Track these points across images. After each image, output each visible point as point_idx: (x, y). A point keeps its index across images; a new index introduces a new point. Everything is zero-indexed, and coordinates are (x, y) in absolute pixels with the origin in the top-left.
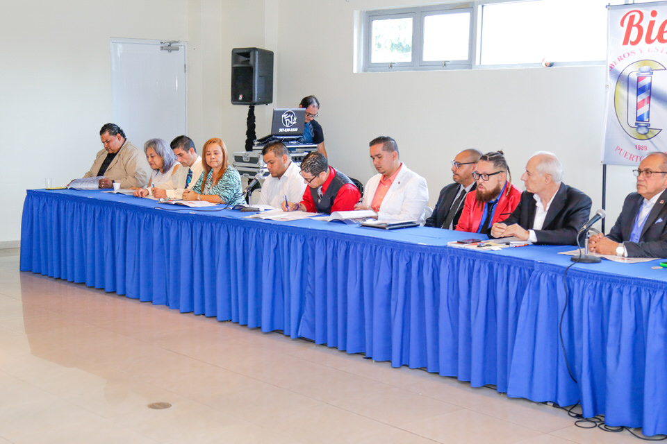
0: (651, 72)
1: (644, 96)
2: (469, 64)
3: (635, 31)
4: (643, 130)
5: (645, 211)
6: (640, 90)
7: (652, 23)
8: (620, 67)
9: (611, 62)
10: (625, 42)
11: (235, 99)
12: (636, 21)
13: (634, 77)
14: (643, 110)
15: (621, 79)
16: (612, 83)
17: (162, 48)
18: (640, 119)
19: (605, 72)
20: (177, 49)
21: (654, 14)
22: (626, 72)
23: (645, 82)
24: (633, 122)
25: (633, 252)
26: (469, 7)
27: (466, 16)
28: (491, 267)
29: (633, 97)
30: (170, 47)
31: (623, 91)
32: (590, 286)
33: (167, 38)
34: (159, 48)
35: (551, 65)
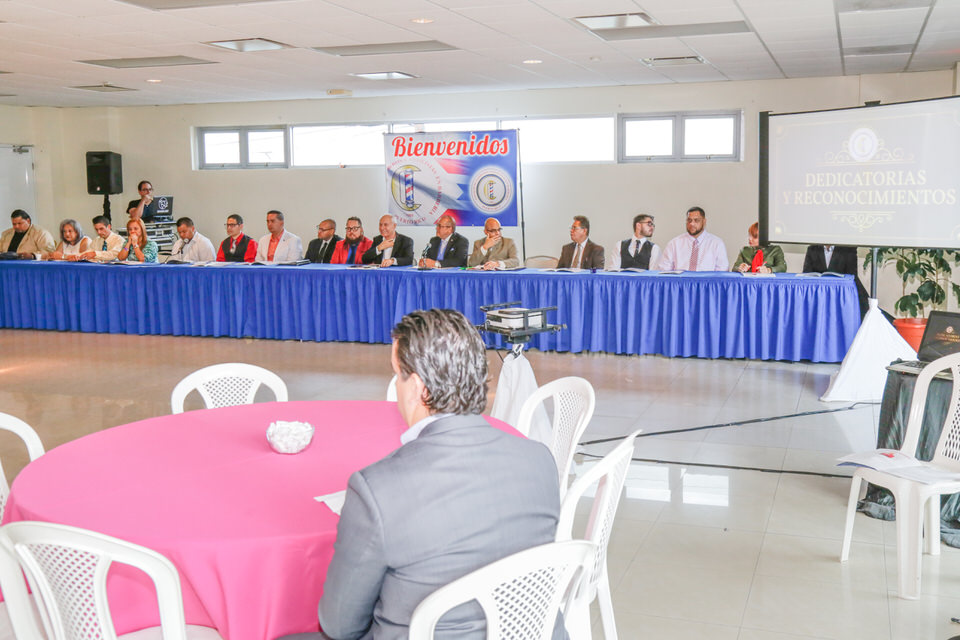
0: (412, 172)
1: (409, 186)
2: (286, 165)
3: (401, 148)
4: (411, 205)
5: (444, 246)
6: (407, 182)
7: (410, 145)
8: (393, 169)
9: (387, 166)
10: (396, 155)
11: (92, 190)
12: (401, 143)
13: (403, 174)
14: (410, 194)
15: (394, 175)
16: (390, 178)
17: (14, 151)
18: (408, 199)
19: (385, 170)
20: (27, 151)
21: (411, 139)
22: (398, 172)
23: (410, 177)
24: (404, 201)
25: (444, 264)
26: (283, 128)
27: (281, 134)
28: (376, 278)
29: (403, 186)
30: (21, 150)
31: (396, 183)
32: (434, 281)
33: (19, 142)
34: (12, 150)
35: (345, 167)
